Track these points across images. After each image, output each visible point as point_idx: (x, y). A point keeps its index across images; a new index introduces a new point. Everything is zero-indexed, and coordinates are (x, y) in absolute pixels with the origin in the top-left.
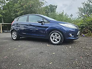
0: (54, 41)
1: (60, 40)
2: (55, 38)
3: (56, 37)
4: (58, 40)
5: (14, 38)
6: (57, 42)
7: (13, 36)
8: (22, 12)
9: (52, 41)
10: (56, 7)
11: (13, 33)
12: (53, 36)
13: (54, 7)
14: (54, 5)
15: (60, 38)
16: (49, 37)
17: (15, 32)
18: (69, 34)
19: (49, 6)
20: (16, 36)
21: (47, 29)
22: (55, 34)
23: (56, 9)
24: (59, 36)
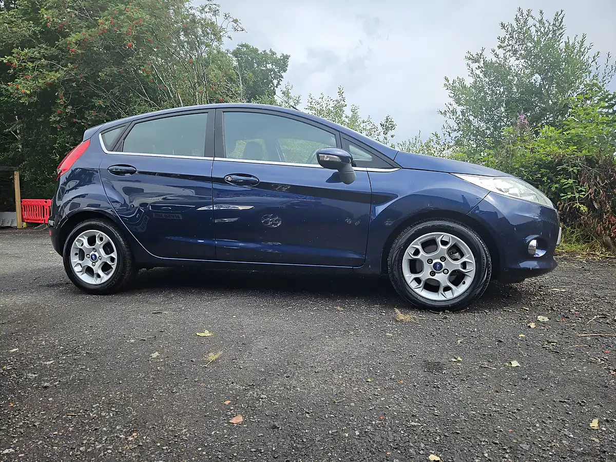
0: (432, 286)
1: (468, 281)
2: (438, 268)
4: (457, 278)
5: (85, 278)
6: (449, 295)
7: (75, 260)
8: (53, 77)
9: (413, 285)
10: (283, 63)
11: (82, 241)
12: (422, 253)
13: (269, 66)
14: (268, 52)
15: (471, 269)
16: (393, 260)
17: (98, 233)
18: (527, 241)
19: (235, 54)
20: (112, 259)
21: (380, 209)
22: (439, 240)
23: (280, 79)
24: (462, 255)
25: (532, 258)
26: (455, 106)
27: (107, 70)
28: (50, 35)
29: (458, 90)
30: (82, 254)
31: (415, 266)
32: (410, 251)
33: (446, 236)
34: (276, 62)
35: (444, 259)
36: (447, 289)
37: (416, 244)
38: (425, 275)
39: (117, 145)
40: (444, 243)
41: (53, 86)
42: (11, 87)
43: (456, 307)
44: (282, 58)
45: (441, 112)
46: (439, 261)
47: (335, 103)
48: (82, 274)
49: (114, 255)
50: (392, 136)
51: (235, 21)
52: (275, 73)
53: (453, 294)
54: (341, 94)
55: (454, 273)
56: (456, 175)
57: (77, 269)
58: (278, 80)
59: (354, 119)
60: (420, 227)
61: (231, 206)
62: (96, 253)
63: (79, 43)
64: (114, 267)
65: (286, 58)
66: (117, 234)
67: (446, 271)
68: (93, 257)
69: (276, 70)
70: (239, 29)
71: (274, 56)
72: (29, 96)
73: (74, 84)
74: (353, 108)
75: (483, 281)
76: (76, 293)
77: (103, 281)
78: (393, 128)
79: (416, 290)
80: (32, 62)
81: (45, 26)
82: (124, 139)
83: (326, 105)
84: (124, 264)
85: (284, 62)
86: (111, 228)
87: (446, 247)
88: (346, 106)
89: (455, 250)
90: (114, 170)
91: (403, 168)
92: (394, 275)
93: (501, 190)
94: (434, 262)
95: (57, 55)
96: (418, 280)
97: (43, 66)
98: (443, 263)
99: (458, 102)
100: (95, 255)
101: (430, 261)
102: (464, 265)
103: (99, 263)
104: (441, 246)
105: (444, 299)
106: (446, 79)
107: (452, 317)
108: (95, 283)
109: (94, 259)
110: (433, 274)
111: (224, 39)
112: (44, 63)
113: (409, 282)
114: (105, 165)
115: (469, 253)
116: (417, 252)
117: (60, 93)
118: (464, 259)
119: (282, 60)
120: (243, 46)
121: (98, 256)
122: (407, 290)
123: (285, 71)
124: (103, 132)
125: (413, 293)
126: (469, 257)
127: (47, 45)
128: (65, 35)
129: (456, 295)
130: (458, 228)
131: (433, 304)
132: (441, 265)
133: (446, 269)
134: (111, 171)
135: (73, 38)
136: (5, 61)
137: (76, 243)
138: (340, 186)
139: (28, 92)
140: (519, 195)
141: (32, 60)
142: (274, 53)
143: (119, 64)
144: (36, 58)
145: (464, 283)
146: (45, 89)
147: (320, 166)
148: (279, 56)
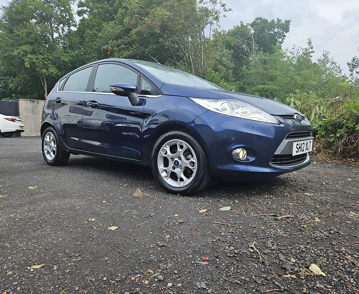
2: (176, 164)
6: (182, 184)
9: (163, 174)
12: (168, 153)
13: (276, 30)
15: (195, 167)
16: (152, 156)
17: (51, 134)
18: (231, 149)
19: (253, 25)
20: (55, 148)
22: (178, 145)
23: (283, 38)
34: (281, 26)
35: (180, 158)
36: (182, 180)
37: (165, 147)
38: (170, 168)
44: (285, 23)
46: (177, 159)
48: (48, 154)
49: (56, 146)
51: (223, 6)
53: (184, 184)
54: (310, 43)
55: (185, 169)
56: (190, 98)
57: (46, 152)
62: (51, 144)
64: (56, 152)
65: (288, 22)
66: (56, 135)
67: (181, 167)
68: (50, 146)
69: (281, 32)
70: (228, 10)
71: (280, 22)
74: (325, 53)
79: (164, 179)
85: (287, 26)
87: (182, 150)
88: (314, 52)
89: (189, 153)
90: (56, 101)
91: (164, 95)
92: (152, 166)
94: (175, 160)
97: (123, 49)
98: (179, 161)
101: (172, 159)
103: (51, 149)
104: (178, 149)
105: (179, 186)
108: (50, 160)
110: (174, 168)
112: (123, 47)
113: (160, 172)
115: (194, 155)
118: (192, 160)
122: (159, 177)
123: (287, 32)
124: (60, 81)
125: (162, 180)
126: (194, 159)
127: (127, 37)
129: (186, 184)
131: (172, 189)
132: (178, 163)
133: (181, 166)
136: (105, 48)
137: (45, 138)
141: (118, 46)
145: (191, 177)
147: (114, 94)
148: (283, 21)
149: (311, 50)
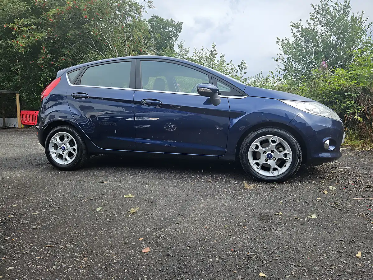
0: (266, 168)
1: (288, 165)
2: (269, 157)
3: (273, 151)
4: (281, 163)
5: (58, 161)
6: (276, 173)
7: (52, 150)
8: (40, 36)
9: (255, 167)
10: (178, 27)
11: (56, 139)
12: (260, 147)
13: (170, 29)
14: (169, 20)
15: (290, 157)
16: (243, 152)
17: (66, 134)
18: (324, 141)
19: (150, 21)
20: (74, 150)
21: (235, 121)
22: (270, 140)
23: (177, 37)
24: (284, 149)
25: (327, 151)
26: (283, 55)
27: (72, 32)
28: (37, 11)
29: (285, 45)
30: (56, 146)
31: (256, 156)
32: (253, 146)
33: (275, 138)
34: (174, 27)
36: (275, 169)
37: (257, 142)
38: (262, 161)
39: (77, 81)
40: (274, 142)
41: (39, 42)
42: (13, 42)
43: (280, 180)
44: (178, 24)
45: (275, 59)
46: (270, 152)
47: (210, 52)
48: (57, 158)
49: (75, 147)
50: (245, 73)
51: (150, 2)
52: (174, 33)
53: (278, 173)
54: (214, 47)
55: (280, 160)
56: (281, 100)
57: (53, 155)
58: (176, 37)
59: (222, 62)
60: (259, 132)
61: (146, 118)
63: (54, 15)
64: (75, 154)
65: (180, 24)
66: (77, 135)
67: (274, 159)
68: (63, 148)
69: (175, 31)
70: (152, 7)
71: (174, 23)
72: (25, 48)
73: (52, 41)
74: (222, 56)
75: (297, 165)
76: (52, 170)
77: (69, 163)
78: (246, 68)
79: (256, 170)
80: (27, 27)
81: (34, 5)
82: (81, 77)
83: (205, 54)
84: (81, 153)
85: (180, 27)
86: (73, 131)
87: (275, 144)
88: (217, 54)
89: (280, 146)
90: (75, 96)
91: (249, 96)
92: (243, 161)
93: (308, 110)
94: (267, 153)
95: (42, 23)
96: (257, 164)
97: (32, 30)
98: (272, 154)
99: (285, 52)
100: (64, 147)
101: (265, 153)
102: (285, 155)
103: (66, 152)
104: (272, 144)
105: (273, 175)
106: (278, 39)
107: (277, 186)
108: (64, 164)
109: (63, 149)
110: (266, 160)
111: (142, 13)
112: (33, 28)
113: (252, 165)
114: (70, 93)
115: (288, 148)
116: (257, 147)
117: (43, 46)
118: (285, 152)
119: (178, 25)
120: (154, 17)
121: (65, 147)
122: (250, 169)
123: (180, 32)
124: (69, 73)
125: (254, 172)
126: (288, 151)
127: (35, 17)
128: (47, 11)
129: (280, 173)
130: (281, 133)
131: (267, 178)
132: (271, 155)
133: (274, 157)
134: (74, 96)
135: (51, 12)
136: (10, 27)
137: (52, 140)
138: (211, 107)
139: (24, 46)
140: (319, 113)
141: (26, 26)
142: (173, 21)
143: (79, 28)
144: (29, 25)
145: (285, 166)
146: (34, 44)
147: (198, 94)
148: (176, 23)
149: (215, 52)
